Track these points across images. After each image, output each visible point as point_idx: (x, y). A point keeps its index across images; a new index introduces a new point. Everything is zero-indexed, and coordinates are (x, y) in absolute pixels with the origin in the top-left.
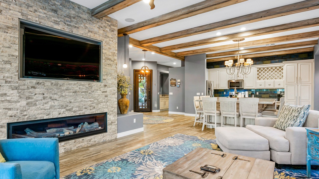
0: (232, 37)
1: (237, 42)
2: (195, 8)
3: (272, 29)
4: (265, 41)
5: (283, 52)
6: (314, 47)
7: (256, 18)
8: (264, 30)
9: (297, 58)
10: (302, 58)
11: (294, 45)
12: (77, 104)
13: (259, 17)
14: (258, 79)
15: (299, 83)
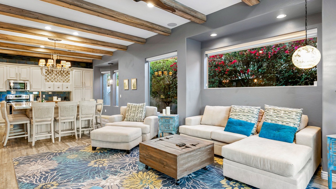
0: (60, 36)
1: (54, 41)
3: (96, 42)
5: (71, 58)
6: (93, 60)
7: (104, 33)
8: (90, 41)
9: (79, 66)
10: (83, 67)
11: (88, 56)
13: (106, 33)
14: (46, 81)
15: (84, 87)
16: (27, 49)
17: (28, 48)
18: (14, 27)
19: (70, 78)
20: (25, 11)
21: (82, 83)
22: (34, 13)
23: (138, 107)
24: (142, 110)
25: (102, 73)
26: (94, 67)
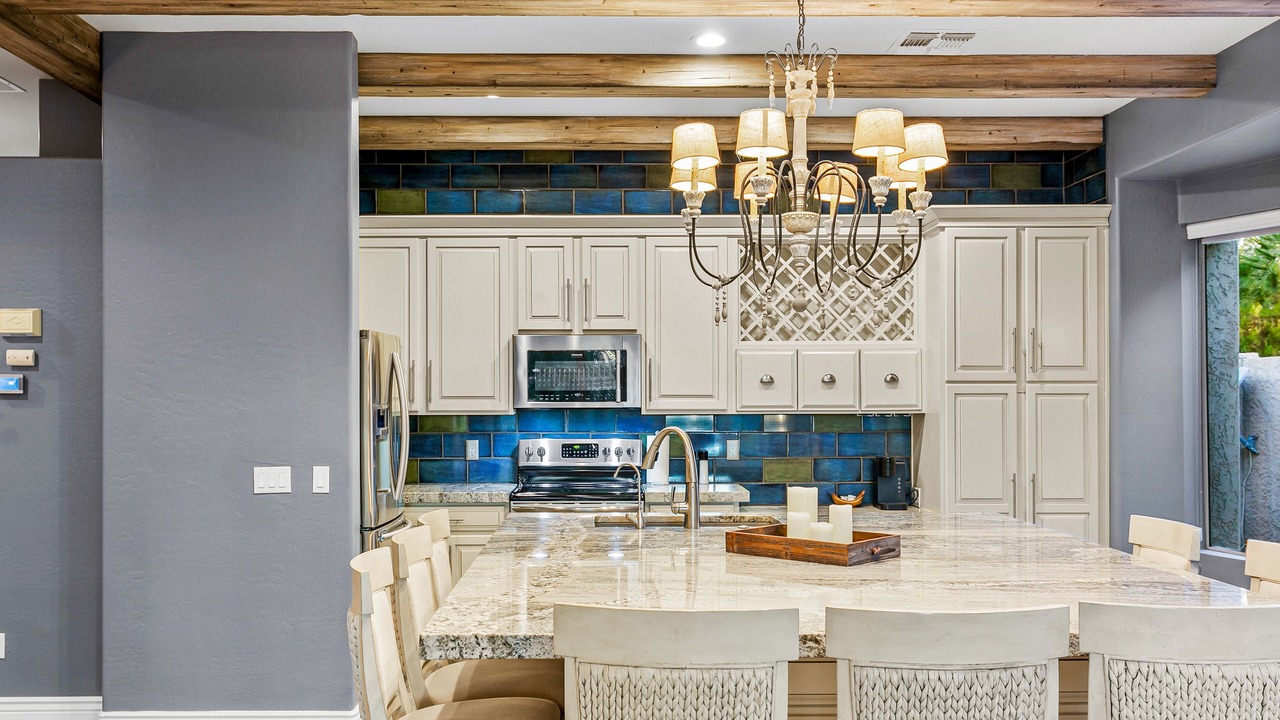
6: (1105, 119)
9: (979, 193)
10: (1012, 192)
14: (746, 333)
15: (1030, 376)
16: (613, 78)
17: (616, 74)
19: (918, 303)
21: (1017, 334)
25: (1194, 232)
26: (1123, 181)
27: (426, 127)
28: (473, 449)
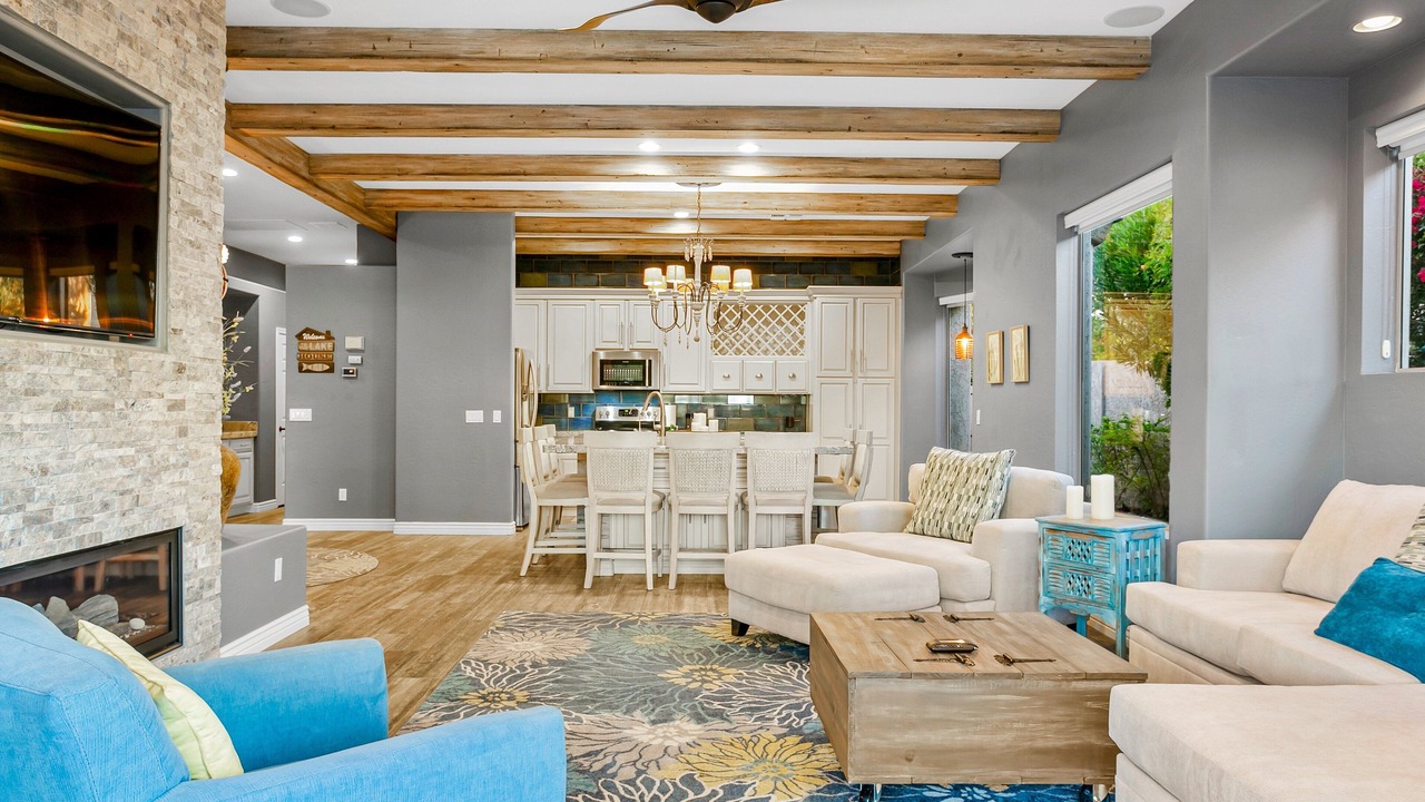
0: (696, 168)
1: (695, 189)
2: (671, 50)
3: (840, 169)
4: (790, 203)
5: (809, 245)
6: (900, 242)
7: (832, 127)
8: (816, 165)
9: (845, 277)
10: (862, 277)
12: (70, 481)
13: (843, 127)
14: (716, 351)
15: (859, 374)
16: (636, 230)
17: (638, 227)
18: (555, 165)
19: (807, 337)
20: (551, 109)
21: (853, 354)
22: (575, 112)
23: (969, 470)
24: (983, 482)
25: (943, 301)
26: (907, 275)
27: (547, 244)
28: (571, 412)
